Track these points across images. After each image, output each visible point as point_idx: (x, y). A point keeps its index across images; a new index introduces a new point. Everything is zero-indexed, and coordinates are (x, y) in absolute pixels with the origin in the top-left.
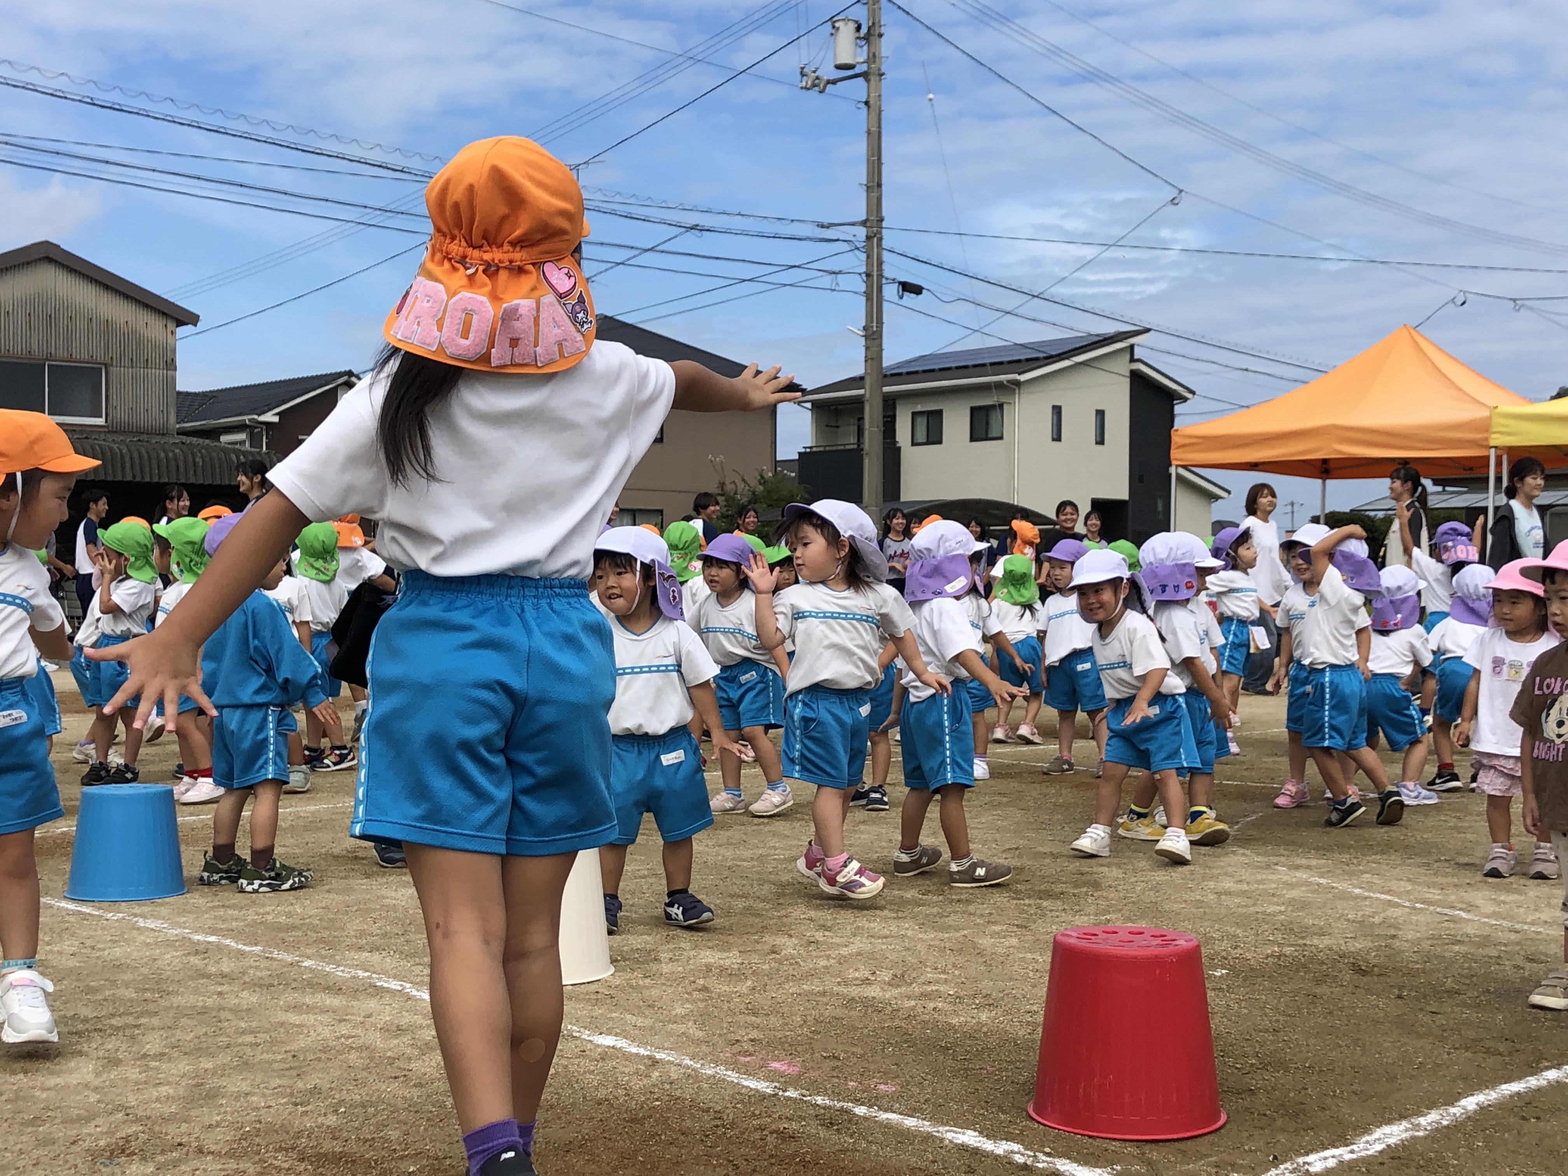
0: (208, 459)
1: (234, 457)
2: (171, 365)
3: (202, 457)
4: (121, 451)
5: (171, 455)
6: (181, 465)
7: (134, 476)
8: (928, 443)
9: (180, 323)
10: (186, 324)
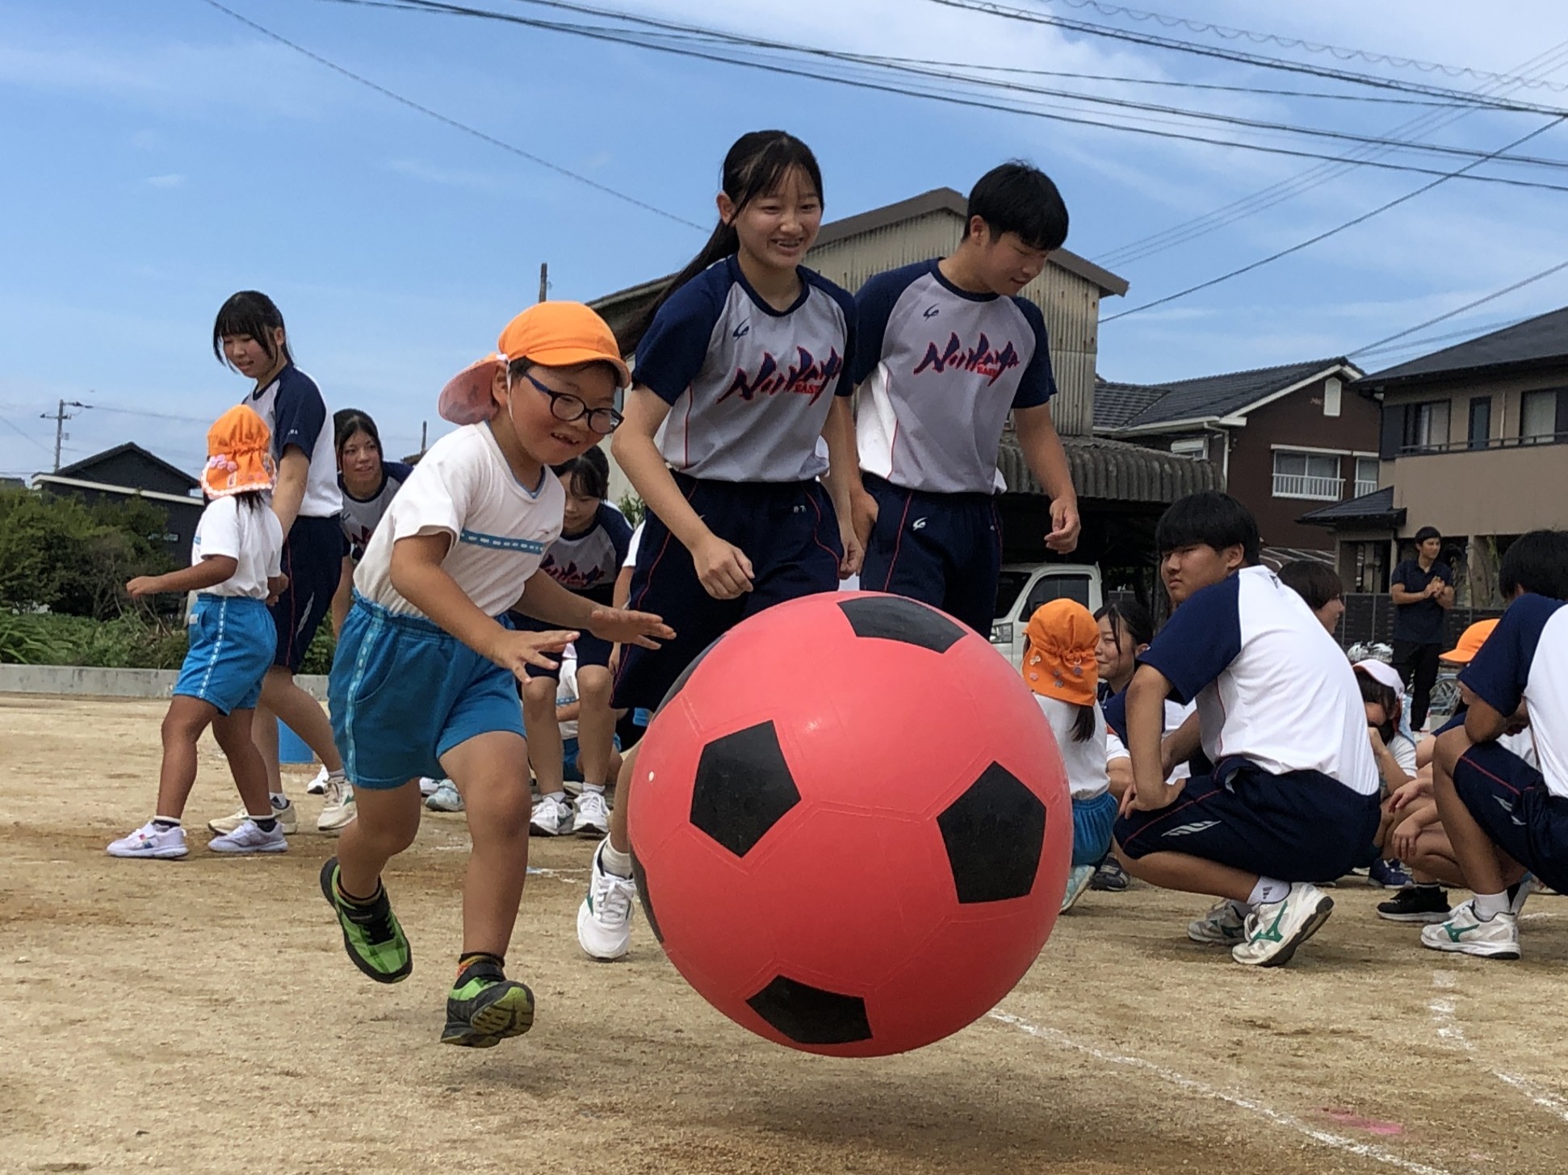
0: (1124, 468)
1: (1156, 465)
2: (1090, 346)
3: (1117, 465)
4: (1017, 454)
5: (1078, 461)
6: (1091, 476)
7: (1032, 487)
9: (1104, 292)
10: (1112, 293)
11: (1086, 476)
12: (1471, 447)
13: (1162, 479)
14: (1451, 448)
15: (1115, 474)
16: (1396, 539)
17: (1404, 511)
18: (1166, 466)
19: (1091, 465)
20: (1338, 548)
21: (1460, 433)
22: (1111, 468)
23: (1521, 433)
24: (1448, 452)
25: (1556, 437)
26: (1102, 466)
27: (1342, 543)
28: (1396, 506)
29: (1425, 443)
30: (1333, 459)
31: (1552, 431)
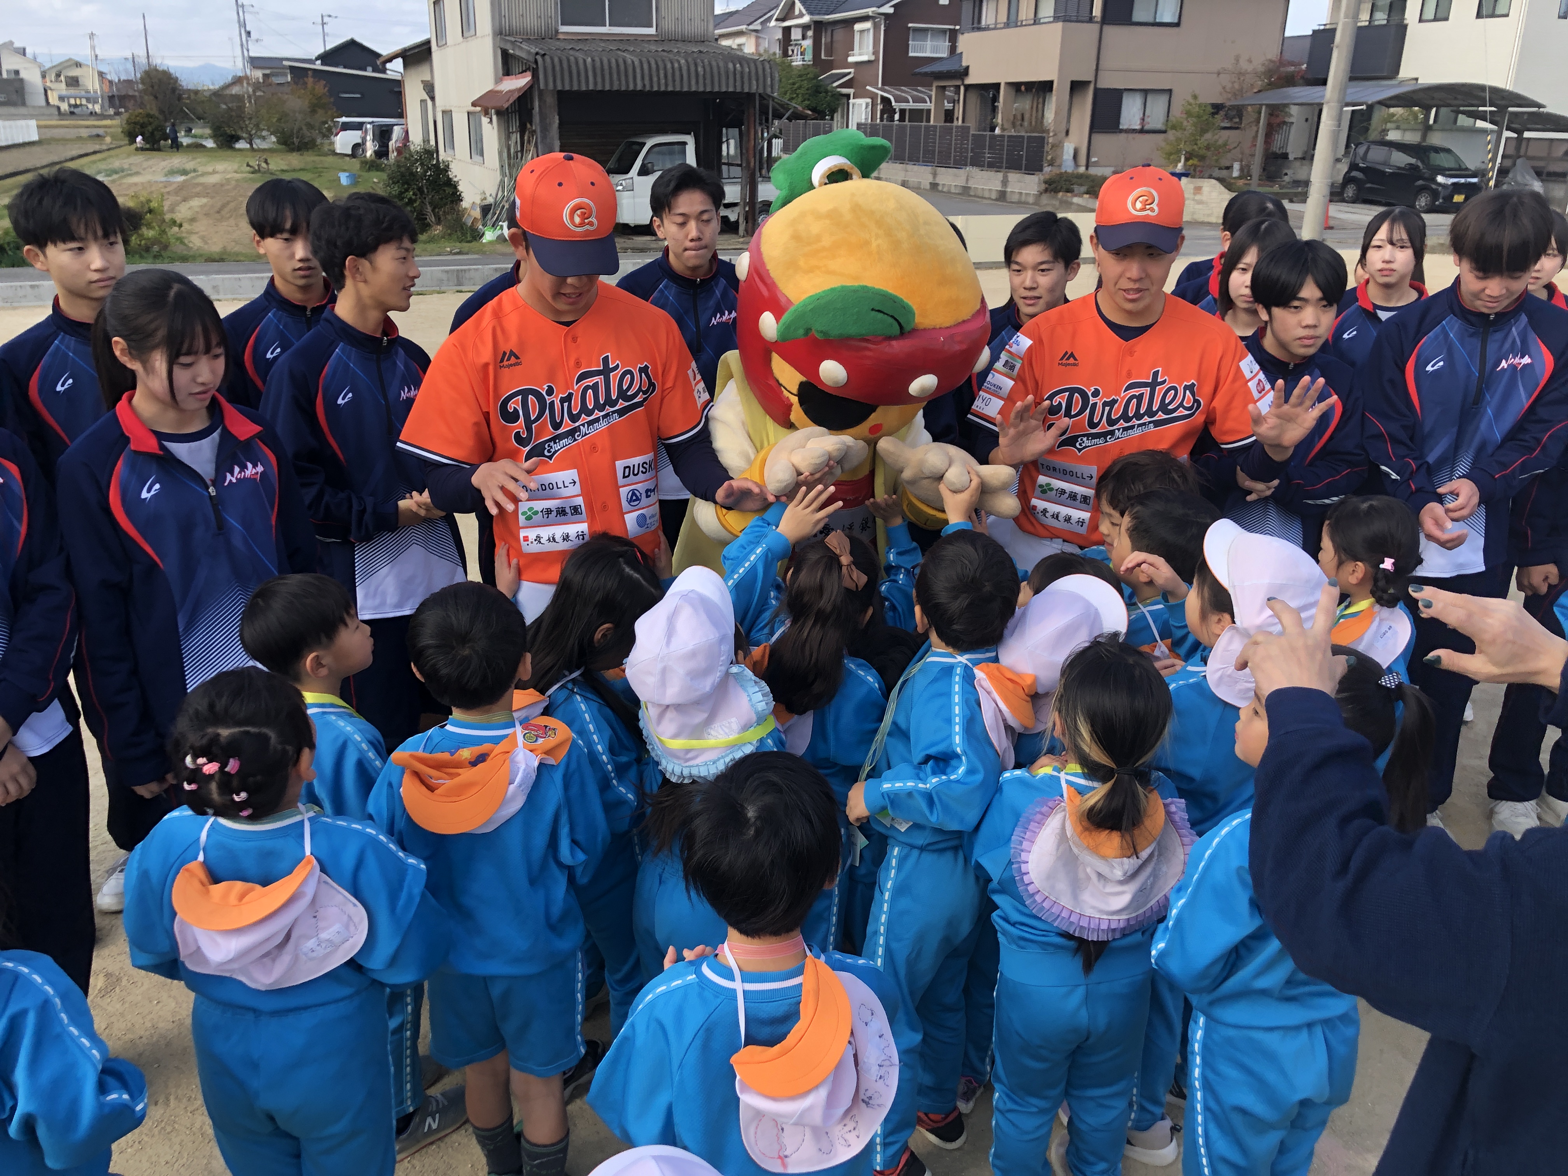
0: (708, 69)
1: (731, 66)
3: (704, 67)
4: (633, 62)
5: (676, 65)
6: (685, 74)
7: (644, 86)
8: (1435, 19)
11: (682, 76)
12: (1007, 25)
13: (735, 74)
14: (998, 26)
15: (702, 73)
16: (963, 84)
17: (967, 68)
18: (738, 65)
19: (685, 69)
20: (934, 89)
21: (1003, 18)
22: (700, 69)
23: (1035, 16)
24: (995, 29)
25: (1054, 17)
26: (693, 68)
27: (937, 87)
28: (964, 64)
29: (983, 23)
30: (944, 31)
31: (1052, 14)
